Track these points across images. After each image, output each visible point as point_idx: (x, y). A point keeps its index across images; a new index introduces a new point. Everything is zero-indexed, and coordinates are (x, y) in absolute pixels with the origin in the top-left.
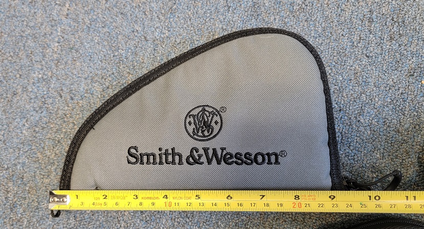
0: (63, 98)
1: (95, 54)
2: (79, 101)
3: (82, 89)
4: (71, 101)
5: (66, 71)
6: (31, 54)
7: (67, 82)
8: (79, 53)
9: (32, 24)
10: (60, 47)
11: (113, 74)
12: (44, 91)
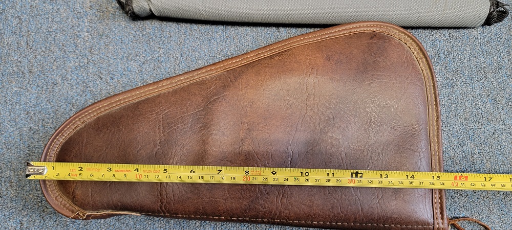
0: (104, 80)
1: (125, 37)
2: (119, 79)
3: (120, 69)
4: (112, 81)
5: (101, 55)
6: (63, 46)
7: (104, 65)
8: (110, 38)
9: (57, 19)
10: (90, 36)
11: (145, 51)
12: (83, 77)
